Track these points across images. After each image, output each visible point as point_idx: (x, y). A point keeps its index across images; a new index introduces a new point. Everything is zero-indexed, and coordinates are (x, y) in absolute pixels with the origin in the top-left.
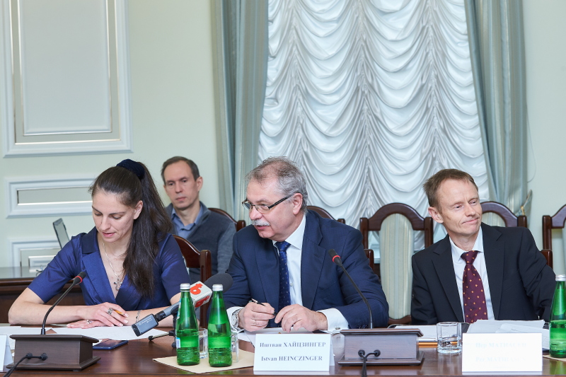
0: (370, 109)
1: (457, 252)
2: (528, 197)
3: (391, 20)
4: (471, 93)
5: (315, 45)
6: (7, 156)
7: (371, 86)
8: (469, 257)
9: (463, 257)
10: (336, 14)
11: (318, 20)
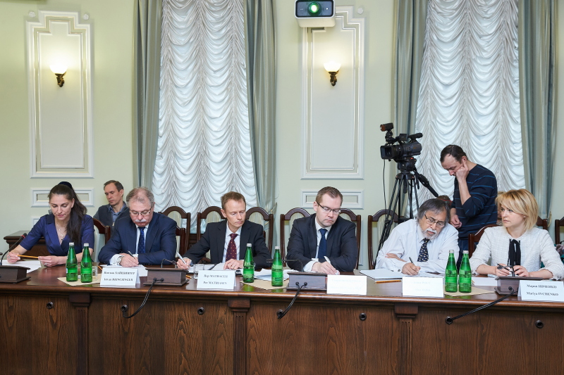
0: (204, 163)
1: (229, 232)
2: (275, 206)
3: (215, 121)
4: (250, 157)
5: (180, 132)
6: (32, 178)
7: (205, 152)
8: (233, 236)
9: (231, 235)
10: (190, 118)
11: (182, 120)
